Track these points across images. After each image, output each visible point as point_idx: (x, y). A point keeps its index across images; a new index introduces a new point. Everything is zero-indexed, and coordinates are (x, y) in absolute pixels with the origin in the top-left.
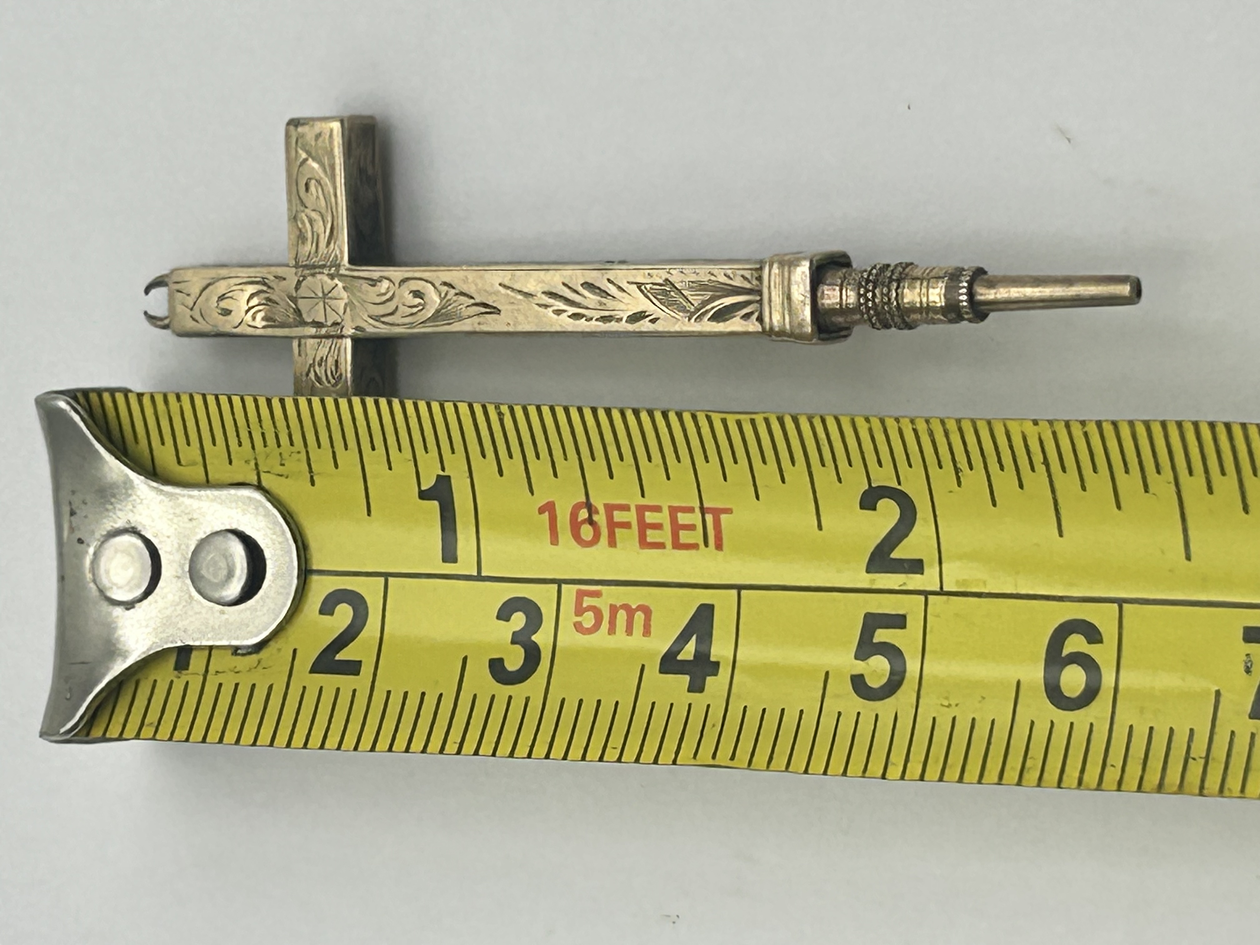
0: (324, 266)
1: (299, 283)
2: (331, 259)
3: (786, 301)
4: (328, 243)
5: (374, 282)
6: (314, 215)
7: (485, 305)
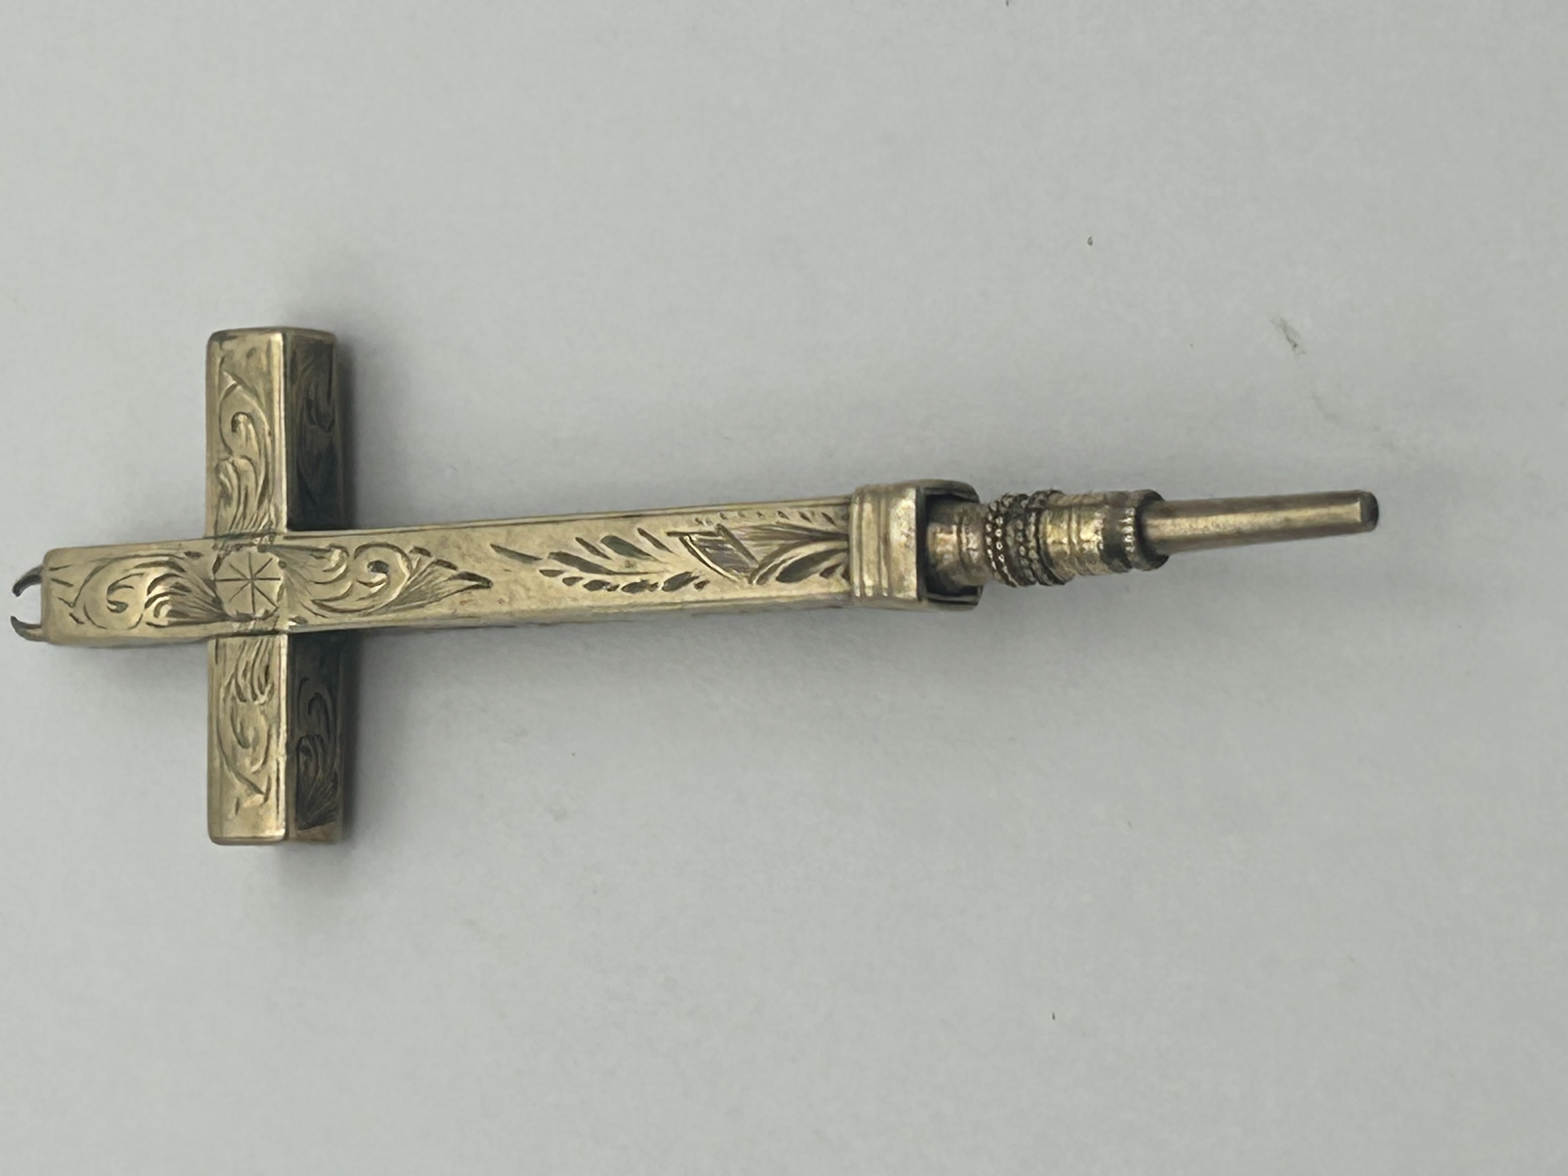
0: (254, 535)
1: (219, 561)
2: (263, 524)
3: (882, 547)
4: (260, 503)
5: (320, 554)
6: (242, 463)
7: (471, 577)
